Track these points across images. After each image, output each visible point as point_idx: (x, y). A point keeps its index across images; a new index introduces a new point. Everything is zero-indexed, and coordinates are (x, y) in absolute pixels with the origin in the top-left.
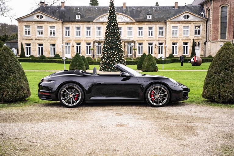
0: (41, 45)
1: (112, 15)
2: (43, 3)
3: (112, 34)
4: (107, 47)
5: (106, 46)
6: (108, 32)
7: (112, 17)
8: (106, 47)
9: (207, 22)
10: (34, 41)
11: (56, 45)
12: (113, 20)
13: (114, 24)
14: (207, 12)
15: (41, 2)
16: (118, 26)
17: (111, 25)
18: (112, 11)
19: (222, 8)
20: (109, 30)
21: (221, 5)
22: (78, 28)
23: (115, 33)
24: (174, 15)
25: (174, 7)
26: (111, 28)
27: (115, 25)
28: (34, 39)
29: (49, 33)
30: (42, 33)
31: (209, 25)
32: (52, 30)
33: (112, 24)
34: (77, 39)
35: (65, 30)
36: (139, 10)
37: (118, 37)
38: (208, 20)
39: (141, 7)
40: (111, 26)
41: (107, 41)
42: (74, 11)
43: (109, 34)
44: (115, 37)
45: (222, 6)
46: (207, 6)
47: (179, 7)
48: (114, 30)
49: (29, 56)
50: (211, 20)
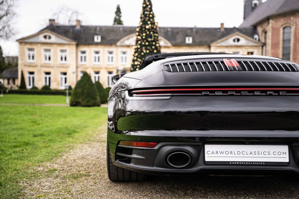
0: (48, 73)
1: (147, 11)
2: (54, 20)
3: (147, 44)
4: (138, 65)
5: (136, 63)
6: (140, 40)
7: (147, 14)
8: (136, 65)
9: (262, 47)
10: (38, 68)
11: (68, 74)
12: (149, 20)
13: (151, 26)
14: (262, 34)
15: (50, 20)
16: (156, 30)
17: (145, 28)
18: (148, 5)
19: (284, 28)
20: (142, 37)
21: (282, 25)
22: (97, 53)
23: (152, 41)
24: (220, 38)
25: (219, 29)
26: (146, 33)
27: (153, 28)
28: (39, 65)
29: (59, 58)
30: (50, 58)
31: (266, 51)
32: (64, 55)
33: (147, 27)
34: (95, 66)
35: (80, 55)
36: (175, 31)
37: (156, 48)
38: (264, 45)
39: (178, 28)
40: (145, 30)
41: (139, 54)
42: (92, 31)
43: (141, 43)
44: (152, 48)
45: (284, 26)
46: (262, 27)
47: (226, 29)
48: (151, 37)
49: (31, 87)
50: (269, 45)
